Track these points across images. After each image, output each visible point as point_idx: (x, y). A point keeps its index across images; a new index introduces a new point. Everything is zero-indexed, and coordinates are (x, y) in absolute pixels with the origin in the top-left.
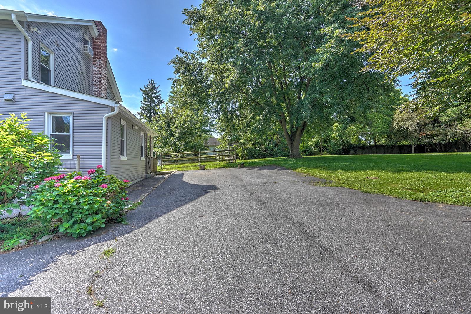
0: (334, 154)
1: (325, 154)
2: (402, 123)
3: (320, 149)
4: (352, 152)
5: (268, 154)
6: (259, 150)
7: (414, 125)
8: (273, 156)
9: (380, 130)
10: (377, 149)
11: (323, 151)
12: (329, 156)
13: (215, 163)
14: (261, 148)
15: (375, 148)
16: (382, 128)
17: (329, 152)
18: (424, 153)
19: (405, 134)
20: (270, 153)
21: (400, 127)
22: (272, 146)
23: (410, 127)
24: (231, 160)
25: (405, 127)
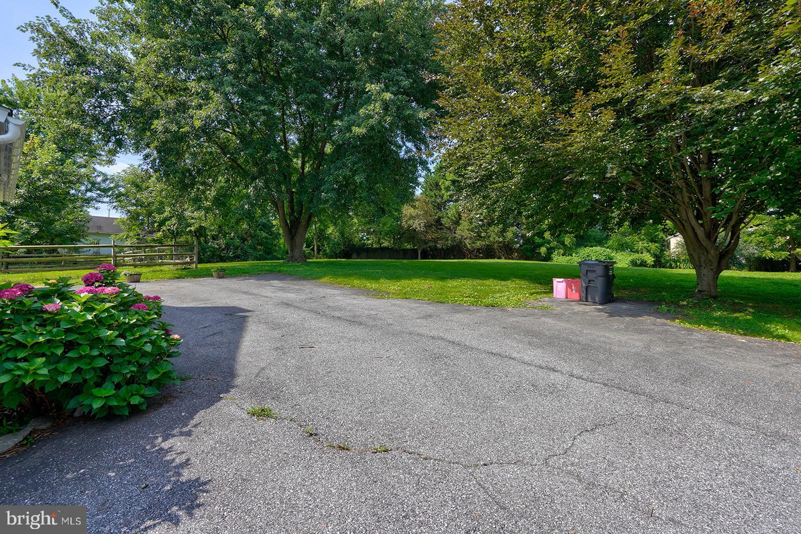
0: (340, 258)
1: (320, 258)
2: (411, 222)
3: (313, 250)
4: (355, 255)
5: (231, 254)
6: (214, 248)
7: (422, 225)
8: (239, 258)
9: (389, 227)
10: (382, 252)
11: (318, 253)
12: (326, 260)
13: (151, 269)
14: (217, 244)
15: (380, 251)
16: (391, 225)
17: (326, 255)
18: (426, 259)
19: (412, 235)
20: (233, 253)
21: (410, 226)
22: (237, 242)
23: (419, 226)
24: (185, 263)
25: (414, 227)
